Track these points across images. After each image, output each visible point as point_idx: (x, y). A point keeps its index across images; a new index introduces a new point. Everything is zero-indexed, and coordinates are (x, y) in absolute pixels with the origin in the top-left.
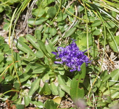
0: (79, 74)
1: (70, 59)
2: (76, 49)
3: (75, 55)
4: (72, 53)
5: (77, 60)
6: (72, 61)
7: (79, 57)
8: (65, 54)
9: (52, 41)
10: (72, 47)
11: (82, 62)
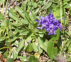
0: (54, 37)
1: (48, 26)
2: (53, 18)
3: (52, 23)
4: (50, 21)
5: (53, 26)
6: (50, 27)
7: (55, 24)
8: (45, 21)
9: (34, 12)
10: (50, 16)
11: (57, 28)
